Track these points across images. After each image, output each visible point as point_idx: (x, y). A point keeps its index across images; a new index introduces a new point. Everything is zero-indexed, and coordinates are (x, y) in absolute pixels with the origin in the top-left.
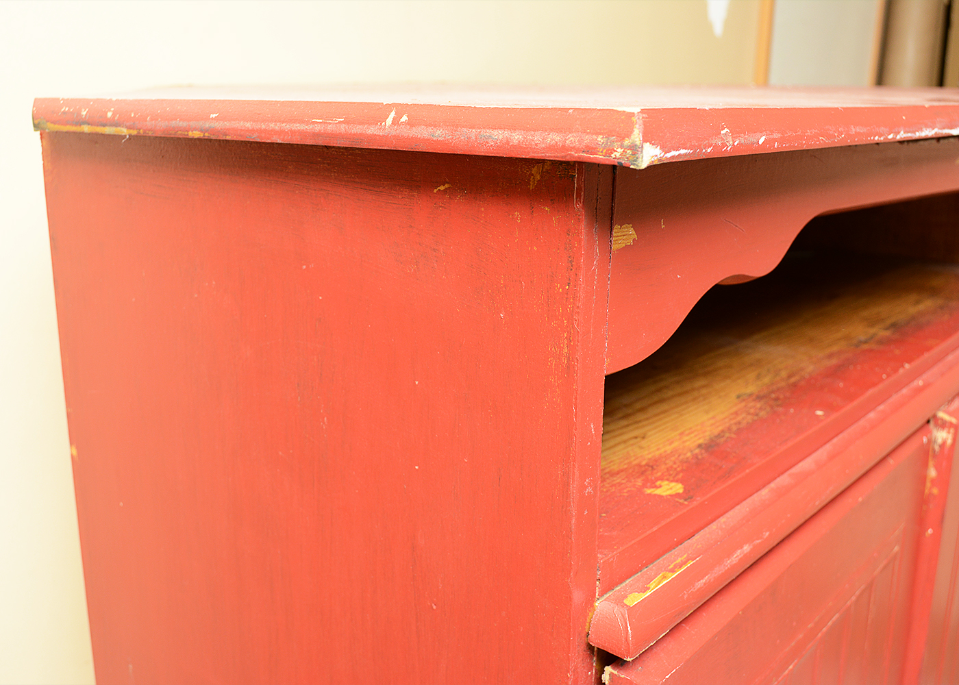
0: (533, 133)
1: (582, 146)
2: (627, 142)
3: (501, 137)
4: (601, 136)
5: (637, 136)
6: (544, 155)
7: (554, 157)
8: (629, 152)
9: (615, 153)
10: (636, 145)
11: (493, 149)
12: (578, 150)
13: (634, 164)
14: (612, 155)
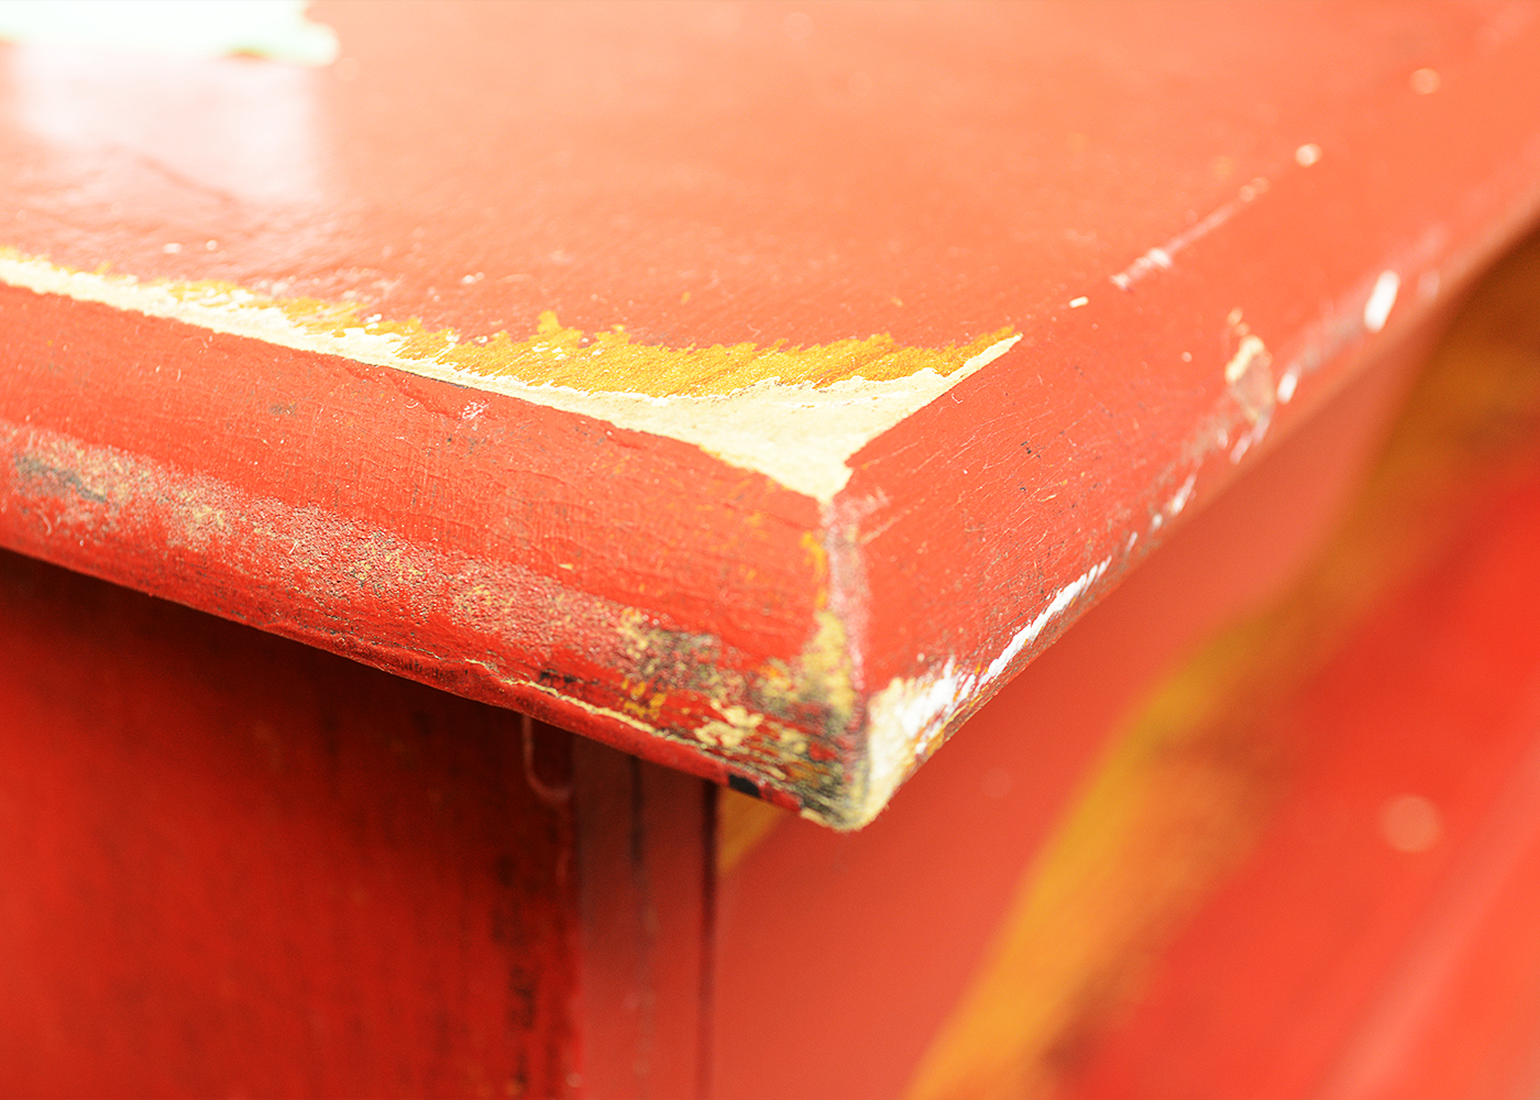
0: (278, 507)
1: (544, 643)
2: (777, 684)
3: (122, 493)
4: (638, 618)
5: (831, 658)
6: (339, 638)
7: (395, 661)
8: (792, 742)
9: (716, 726)
10: (828, 713)
11: (88, 545)
12: (515, 660)
13: (822, 809)
14: (700, 733)
